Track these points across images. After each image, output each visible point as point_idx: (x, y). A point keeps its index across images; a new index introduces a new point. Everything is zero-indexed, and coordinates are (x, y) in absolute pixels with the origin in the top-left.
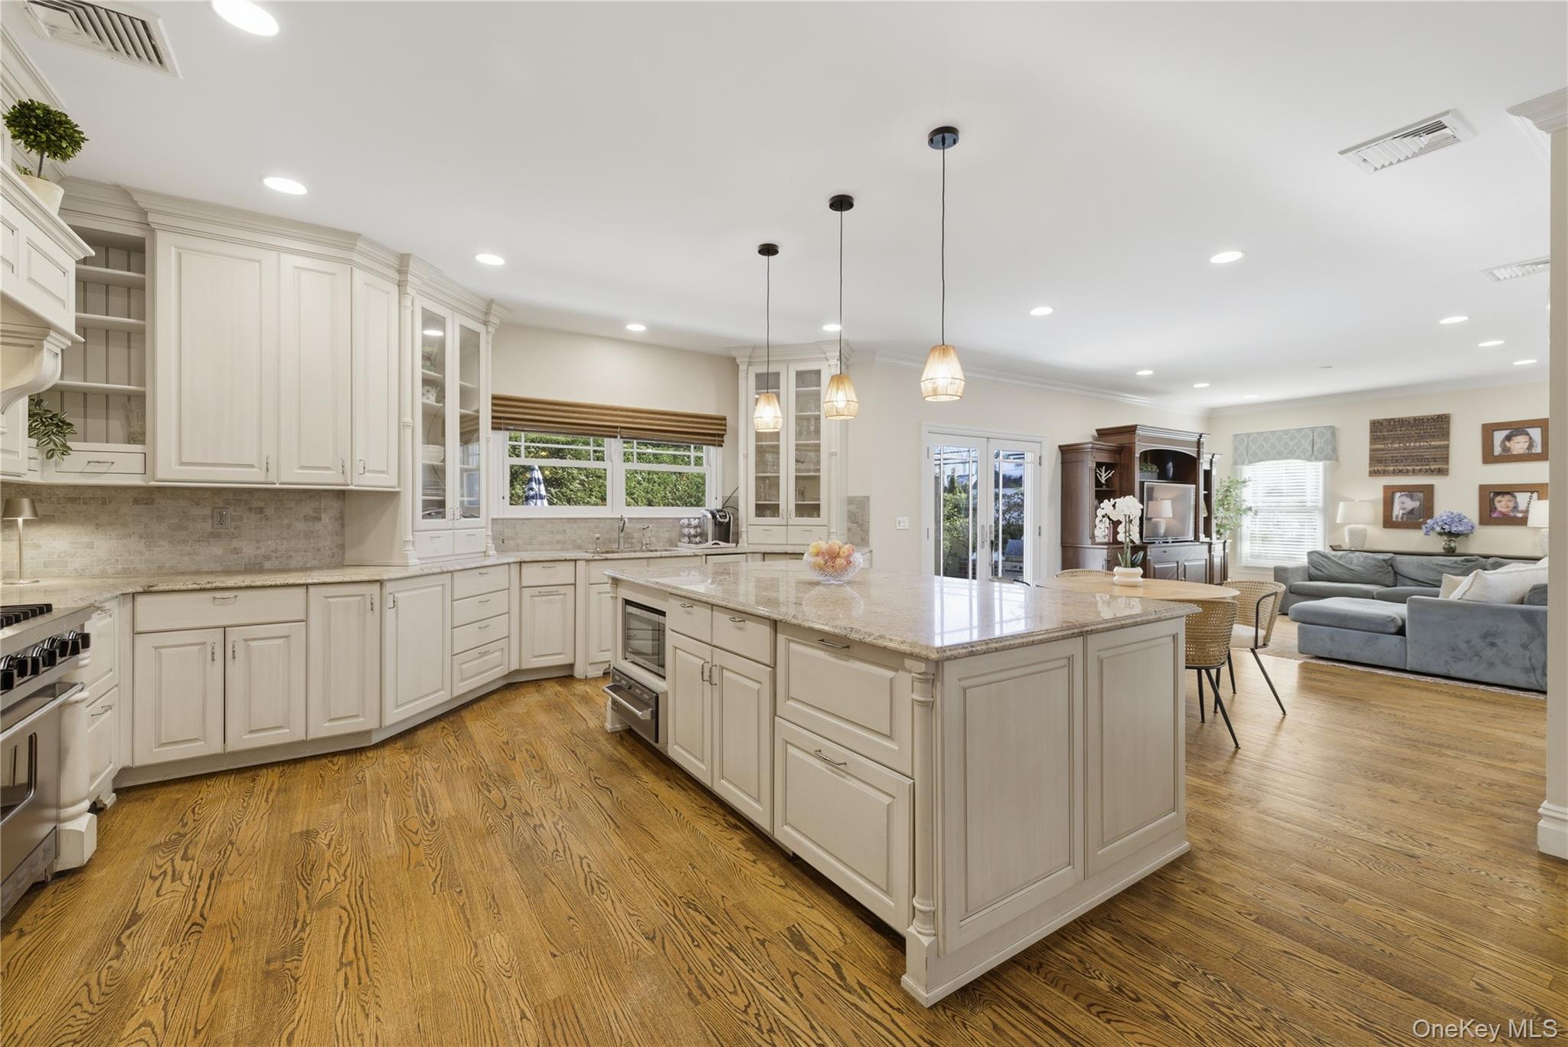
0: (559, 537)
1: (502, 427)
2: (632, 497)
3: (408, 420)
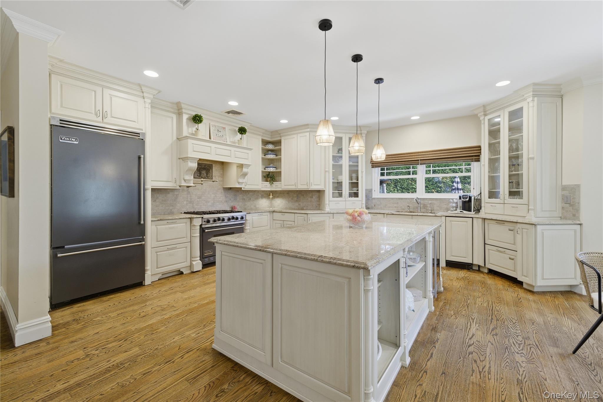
0: (396, 205)
1: (375, 166)
2: (428, 190)
3: (327, 170)
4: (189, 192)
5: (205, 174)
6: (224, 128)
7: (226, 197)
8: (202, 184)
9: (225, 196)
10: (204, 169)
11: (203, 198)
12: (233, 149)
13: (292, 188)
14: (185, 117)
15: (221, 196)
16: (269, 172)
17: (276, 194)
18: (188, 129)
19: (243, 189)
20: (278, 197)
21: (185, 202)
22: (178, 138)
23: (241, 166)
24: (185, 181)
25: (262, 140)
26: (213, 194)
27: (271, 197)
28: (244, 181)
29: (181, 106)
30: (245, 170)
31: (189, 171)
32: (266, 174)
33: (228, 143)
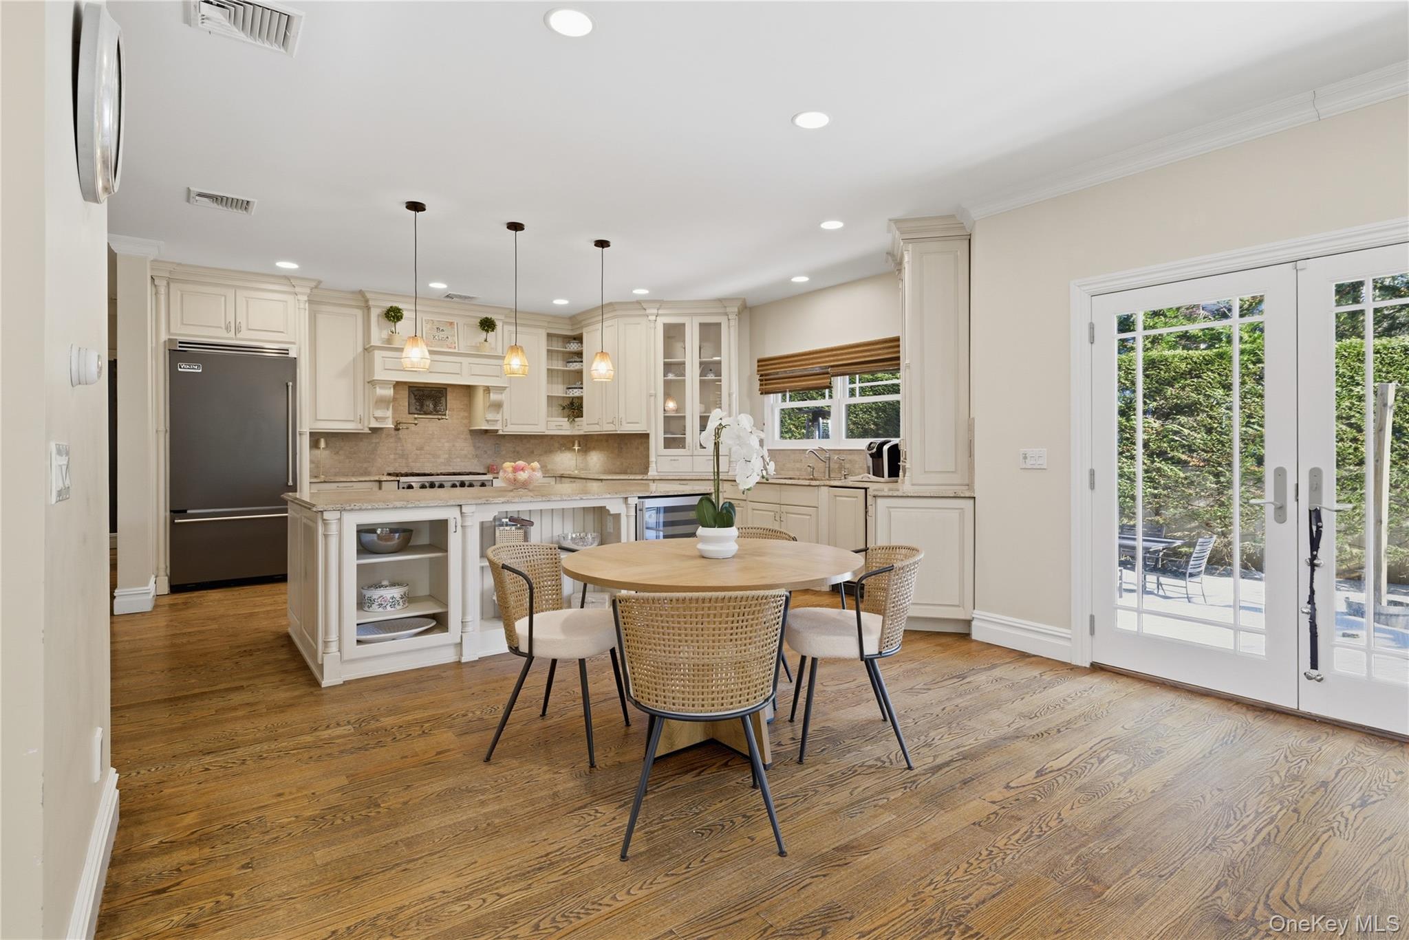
3: (652, 392)
4: (400, 438)
5: (431, 406)
6: (451, 324)
7: (477, 448)
8: (416, 424)
9: (474, 446)
10: (430, 397)
11: (427, 448)
12: (465, 360)
13: (608, 428)
14: (375, 313)
15: (464, 447)
16: (573, 398)
17: (587, 442)
18: (378, 333)
19: (500, 433)
20: (594, 449)
22: (365, 349)
23: (487, 390)
24: (376, 419)
25: (549, 336)
26: (448, 442)
27: (576, 448)
28: (499, 417)
29: (368, 296)
30: (494, 397)
31: (381, 402)
32: (566, 403)
33: (456, 351)
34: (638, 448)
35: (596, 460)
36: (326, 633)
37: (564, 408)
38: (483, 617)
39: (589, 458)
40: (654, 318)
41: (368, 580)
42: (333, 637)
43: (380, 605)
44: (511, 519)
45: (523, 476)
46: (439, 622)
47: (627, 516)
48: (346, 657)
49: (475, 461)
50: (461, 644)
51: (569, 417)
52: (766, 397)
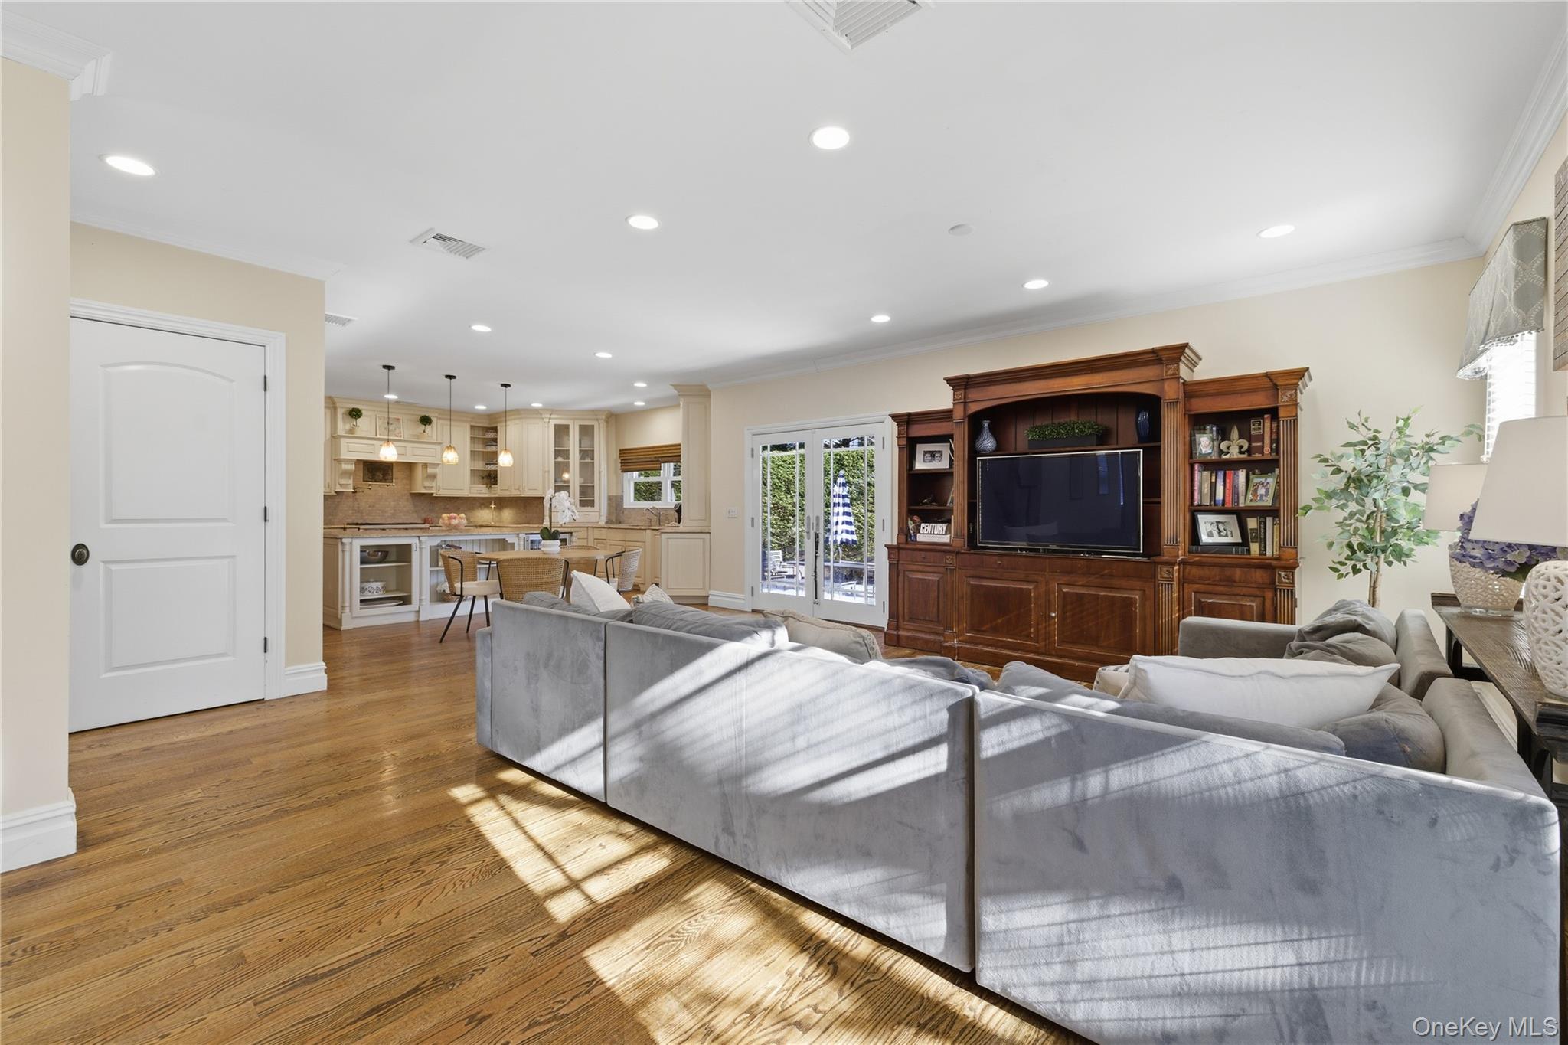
3: (547, 469)
4: (357, 498)
5: (381, 476)
6: (398, 419)
7: (415, 506)
8: (370, 489)
9: (413, 504)
10: (380, 470)
11: (377, 505)
12: (415, 445)
13: (515, 493)
14: (340, 412)
15: (406, 505)
16: (490, 471)
17: (501, 503)
18: (342, 427)
19: (435, 495)
20: (506, 507)
21: (351, 512)
22: (332, 437)
23: (425, 465)
24: (341, 485)
25: (472, 427)
26: (394, 501)
27: (493, 506)
28: (434, 484)
29: (335, 400)
30: (430, 470)
31: (346, 474)
32: (485, 474)
33: (402, 438)
34: (537, 507)
35: (507, 515)
36: (343, 602)
37: (483, 478)
38: (431, 601)
39: (502, 514)
40: (547, 420)
41: (365, 577)
42: (347, 604)
43: (370, 592)
44: (448, 545)
45: (455, 522)
46: (405, 600)
47: (519, 544)
48: (354, 615)
49: (415, 515)
50: (418, 611)
51: (487, 484)
52: (625, 474)
